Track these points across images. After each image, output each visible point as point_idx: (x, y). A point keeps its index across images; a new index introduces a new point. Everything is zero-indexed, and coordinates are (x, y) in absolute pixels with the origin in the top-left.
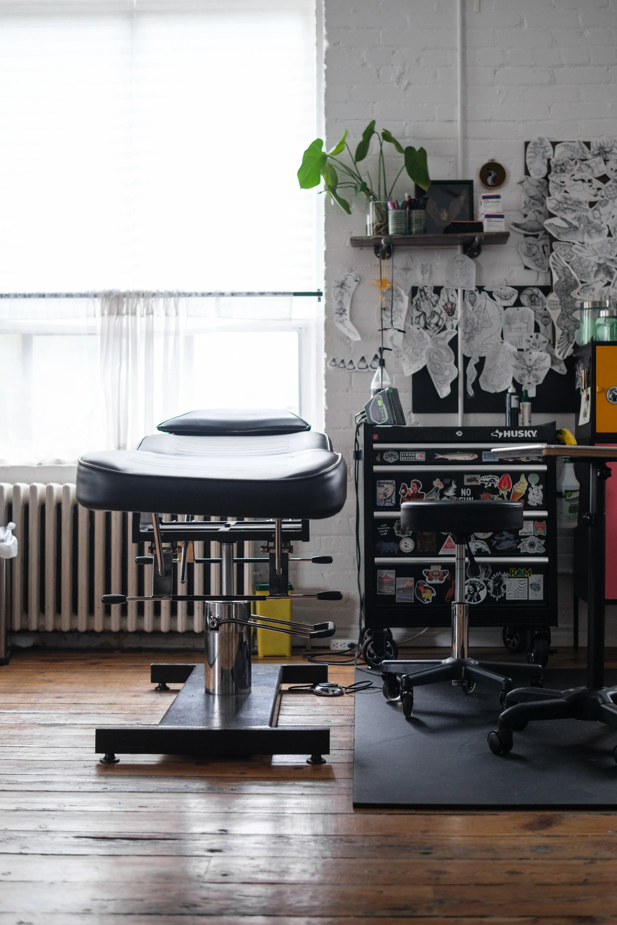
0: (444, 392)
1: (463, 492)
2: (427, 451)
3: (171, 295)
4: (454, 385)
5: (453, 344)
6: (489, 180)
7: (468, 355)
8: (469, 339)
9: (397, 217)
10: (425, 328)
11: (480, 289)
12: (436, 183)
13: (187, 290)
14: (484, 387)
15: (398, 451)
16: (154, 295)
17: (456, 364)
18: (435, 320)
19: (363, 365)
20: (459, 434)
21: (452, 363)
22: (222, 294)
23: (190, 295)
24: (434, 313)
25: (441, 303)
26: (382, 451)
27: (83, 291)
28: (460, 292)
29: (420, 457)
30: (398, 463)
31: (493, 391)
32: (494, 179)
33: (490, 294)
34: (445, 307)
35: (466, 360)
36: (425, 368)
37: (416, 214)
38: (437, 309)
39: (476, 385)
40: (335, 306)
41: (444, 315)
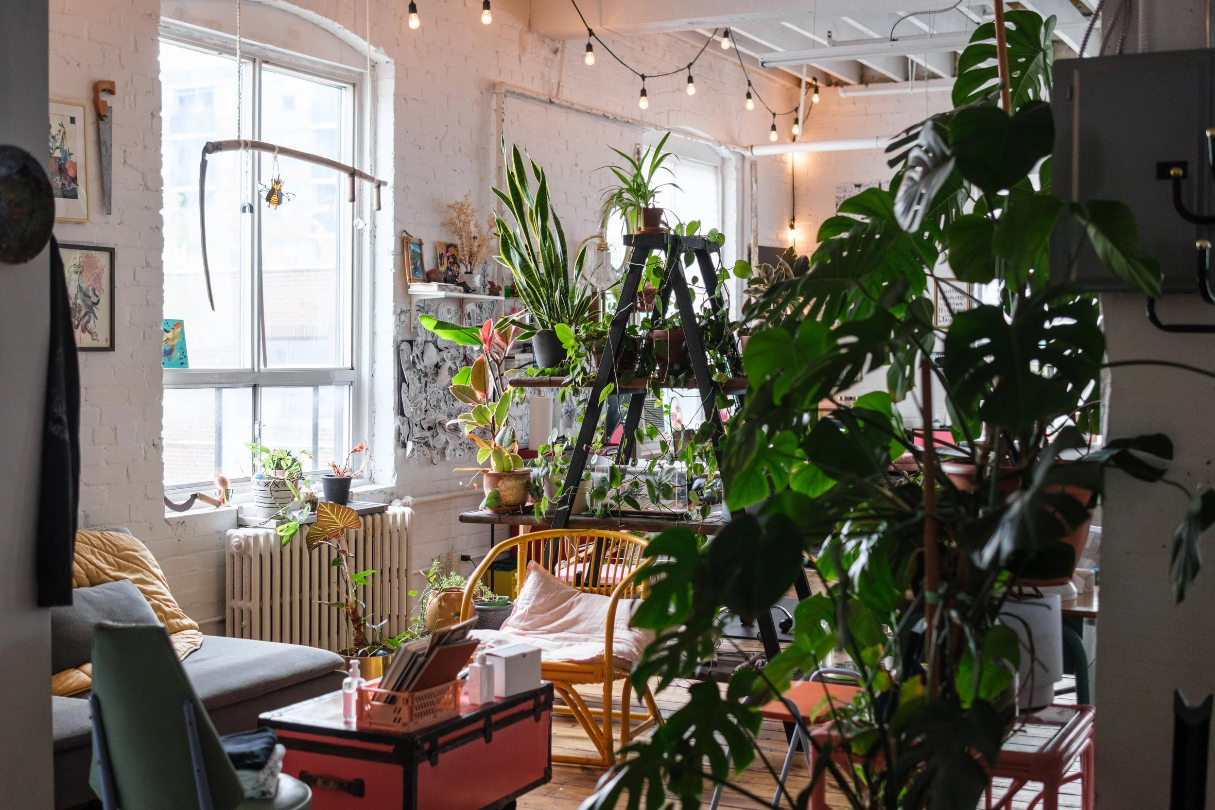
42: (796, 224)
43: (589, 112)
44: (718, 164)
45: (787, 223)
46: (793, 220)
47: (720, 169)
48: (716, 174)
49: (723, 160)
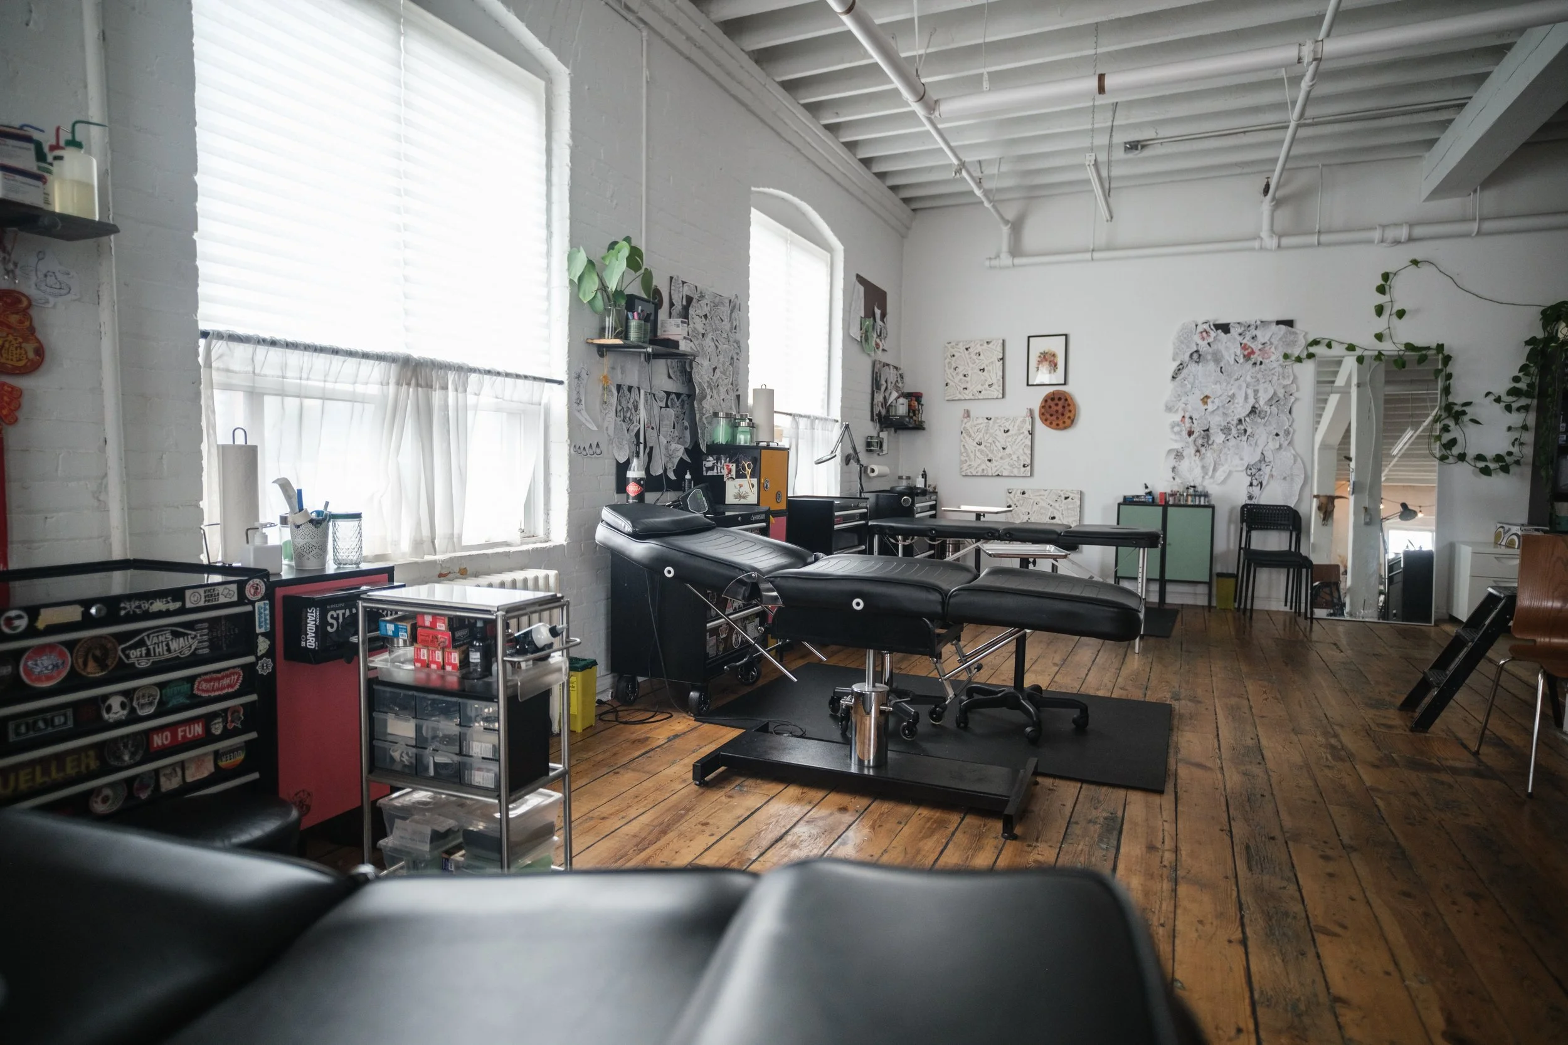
5: (638, 436)
8: (645, 432)
10: (623, 421)
14: (651, 471)
18: (628, 414)
19: (591, 452)
24: (628, 409)
25: (632, 401)
28: (643, 392)
31: (654, 474)
33: (654, 396)
34: (633, 404)
38: (629, 405)
39: (648, 470)
40: (575, 396)
41: (633, 410)
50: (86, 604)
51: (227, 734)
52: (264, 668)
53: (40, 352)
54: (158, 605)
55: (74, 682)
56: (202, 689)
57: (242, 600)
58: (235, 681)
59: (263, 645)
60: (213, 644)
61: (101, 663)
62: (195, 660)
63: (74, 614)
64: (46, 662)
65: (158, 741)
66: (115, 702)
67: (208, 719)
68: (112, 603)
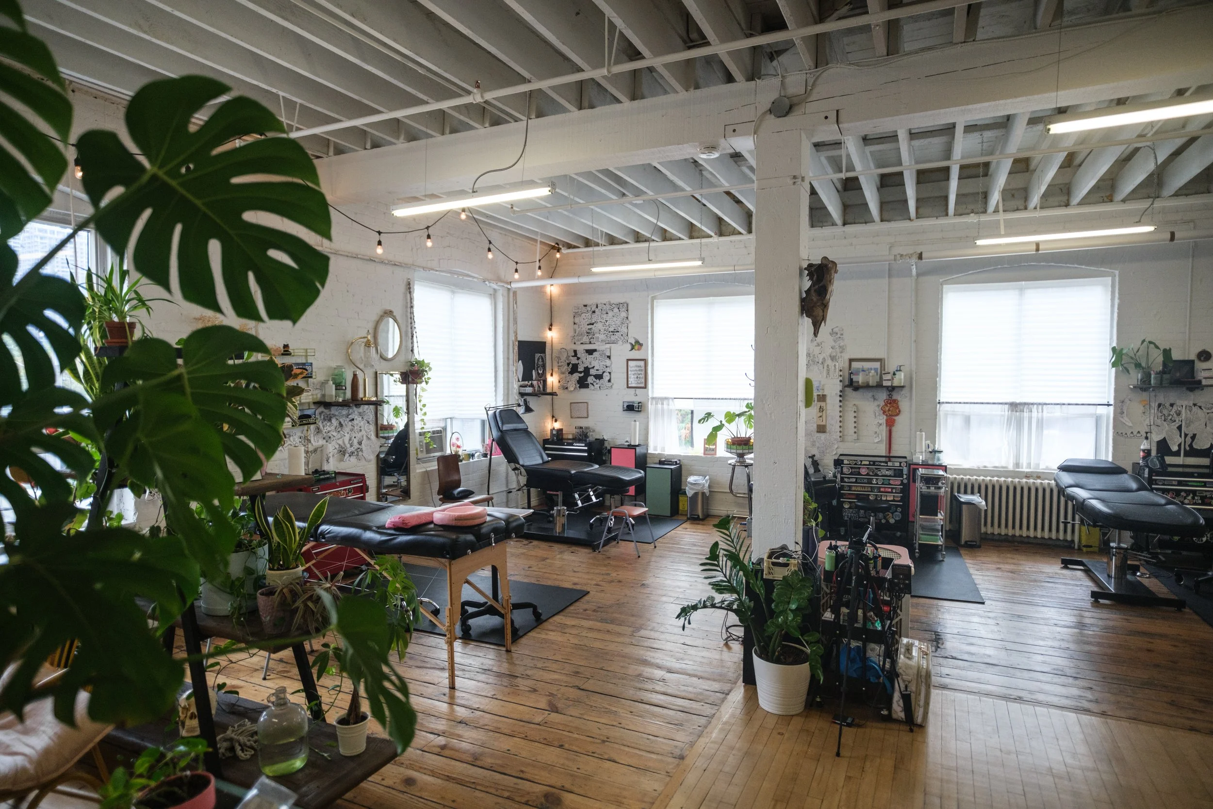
0: (1175, 448)
1: (1196, 498)
2: (1179, 481)
3: (1040, 404)
4: (1180, 445)
5: (1180, 428)
6: (1202, 358)
7: (1187, 433)
8: (1188, 426)
9: (1155, 378)
10: (1165, 421)
11: (1195, 405)
12: (1175, 361)
13: (1047, 402)
14: (1195, 446)
15: (1164, 480)
16: (1032, 404)
17: (1181, 436)
18: (1170, 417)
19: (1132, 435)
20: (1196, 475)
21: (1179, 436)
22: (1064, 404)
23: (1049, 404)
24: (1169, 415)
25: (1174, 410)
26: (1156, 480)
27: (1000, 401)
28: (1184, 407)
29: (1176, 483)
30: (1164, 485)
31: (1199, 448)
32: (1205, 358)
33: (1200, 407)
34: (1176, 412)
35: (1186, 435)
36: (1165, 438)
37: (1166, 376)
38: (1171, 413)
39: (1191, 445)
40: (1119, 411)
41: (1175, 415)
42: (553, 328)
43: (356, 257)
44: (492, 292)
45: (547, 326)
46: (551, 325)
47: (493, 296)
48: (491, 298)
49: (495, 290)
50: (870, 461)
51: (896, 493)
52: (905, 481)
53: (900, 411)
54: (882, 464)
55: (868, 474)
56: (891, 482)
57: (900, 466)
58: (899, 483)
59: (905, 477)
60: (895, 474)
61: (873, 472)
62: (890, 476)
63: (868, 463)
64: (864, 470)
65: (882, 490)
66: (875, 480)
67: (892, 488)
68: (874, 462)
